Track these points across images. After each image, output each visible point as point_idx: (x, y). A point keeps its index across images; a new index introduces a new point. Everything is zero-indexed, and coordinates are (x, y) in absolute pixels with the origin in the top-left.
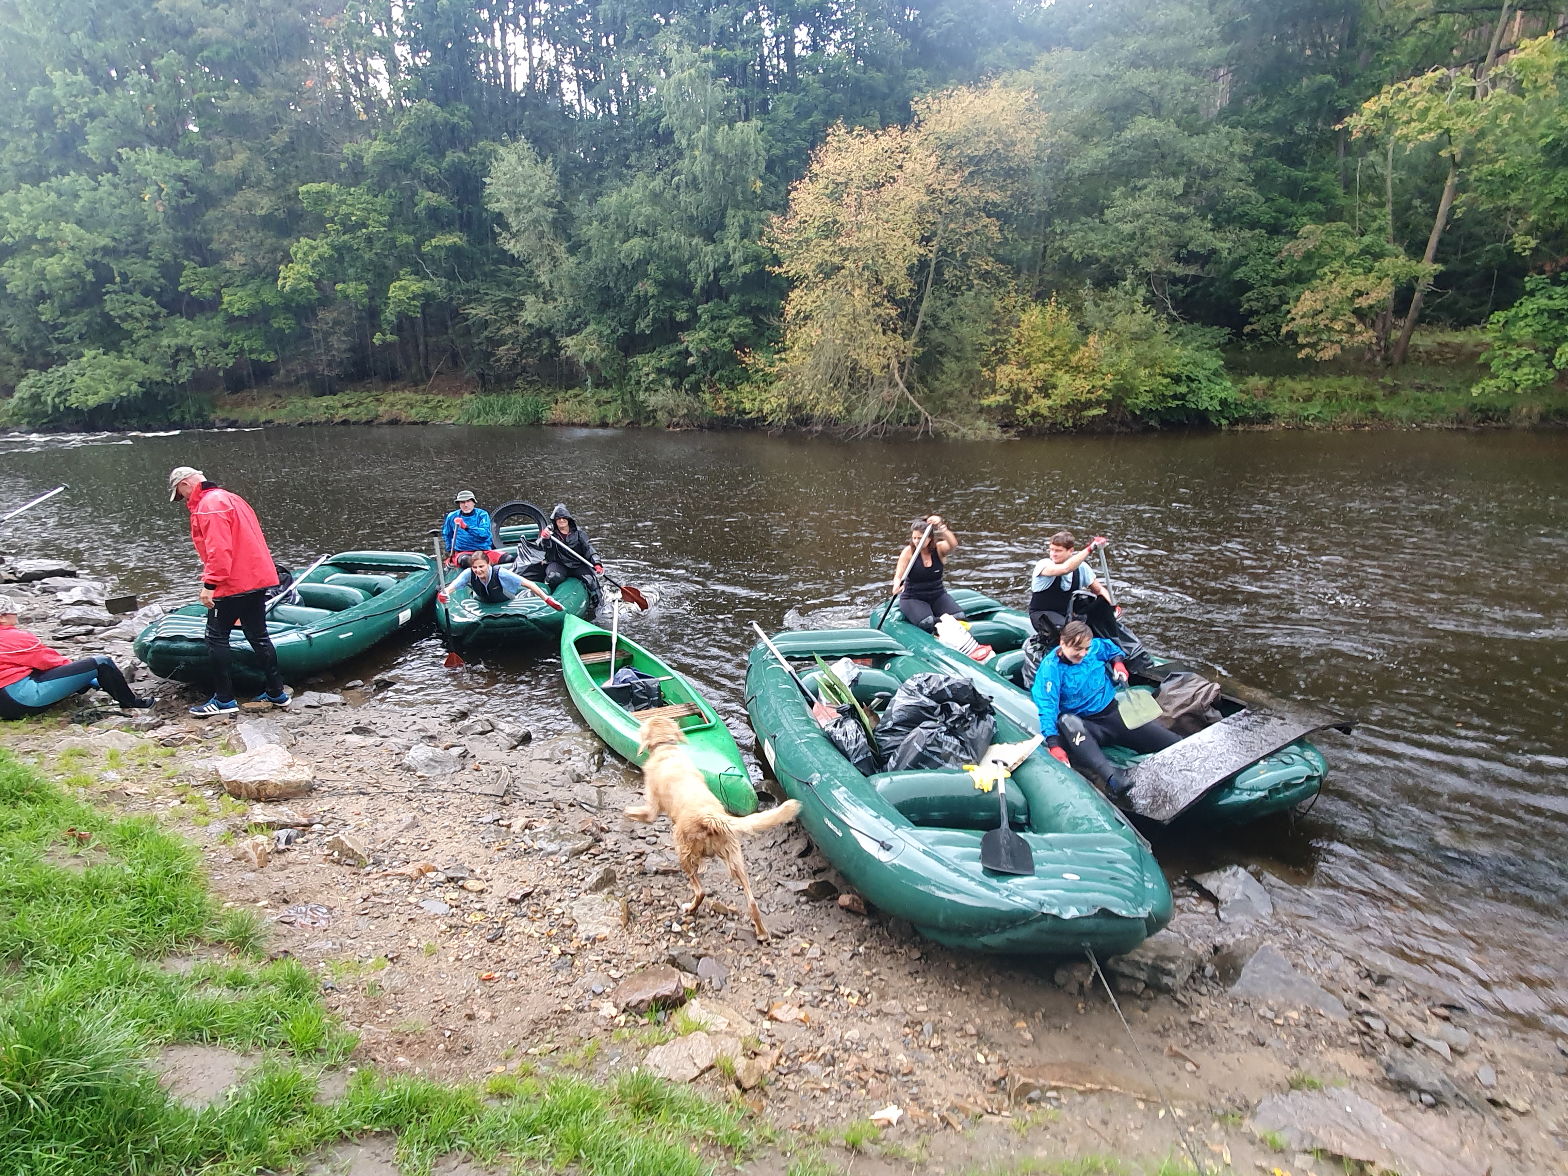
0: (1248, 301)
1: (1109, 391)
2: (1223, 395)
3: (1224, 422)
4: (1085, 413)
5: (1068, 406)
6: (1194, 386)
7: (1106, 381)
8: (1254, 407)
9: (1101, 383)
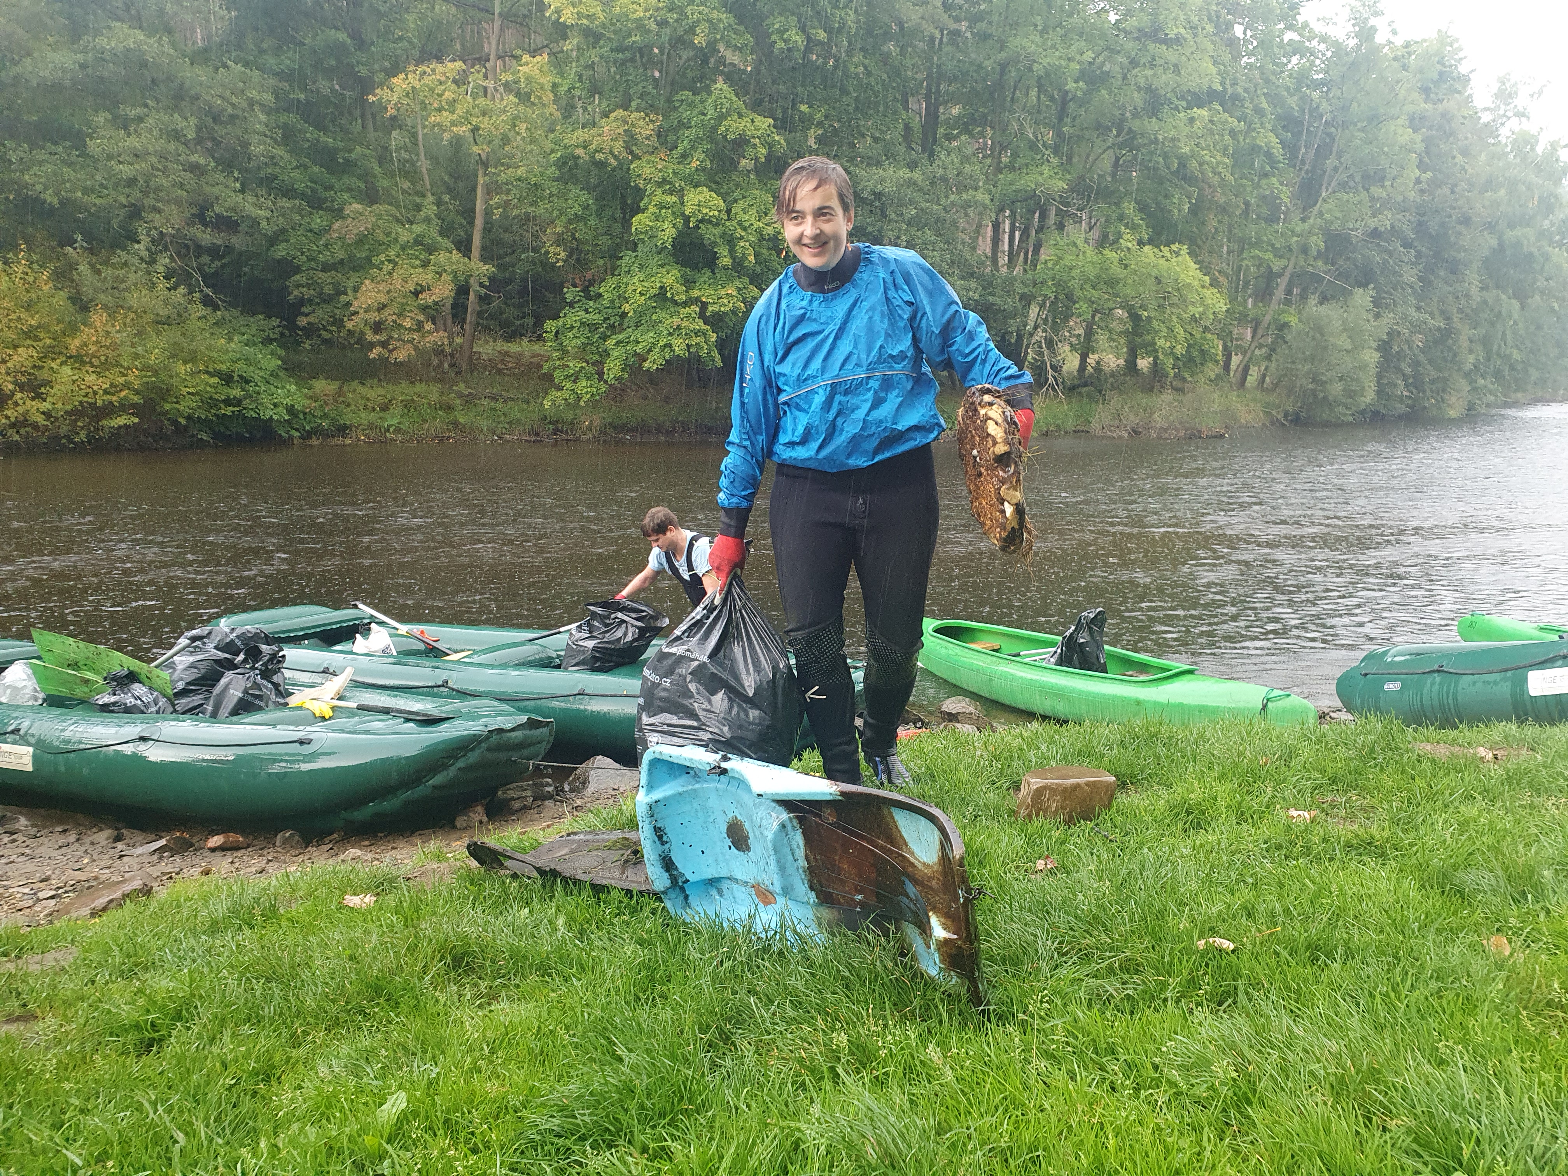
0: (298, 286)
1: (137, 392)
2: (288, 401)
3: (296, 434)
4: (104, 422)
5: (75, 414)
6: (251, 388)
7: (131, 378)
8: (326, 416)
9: (122, 380)
